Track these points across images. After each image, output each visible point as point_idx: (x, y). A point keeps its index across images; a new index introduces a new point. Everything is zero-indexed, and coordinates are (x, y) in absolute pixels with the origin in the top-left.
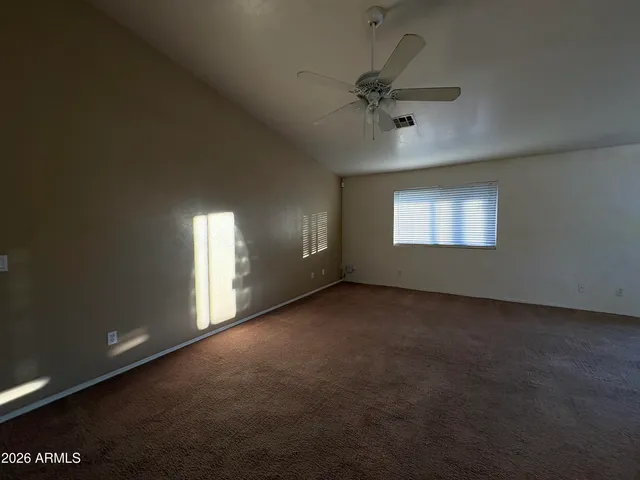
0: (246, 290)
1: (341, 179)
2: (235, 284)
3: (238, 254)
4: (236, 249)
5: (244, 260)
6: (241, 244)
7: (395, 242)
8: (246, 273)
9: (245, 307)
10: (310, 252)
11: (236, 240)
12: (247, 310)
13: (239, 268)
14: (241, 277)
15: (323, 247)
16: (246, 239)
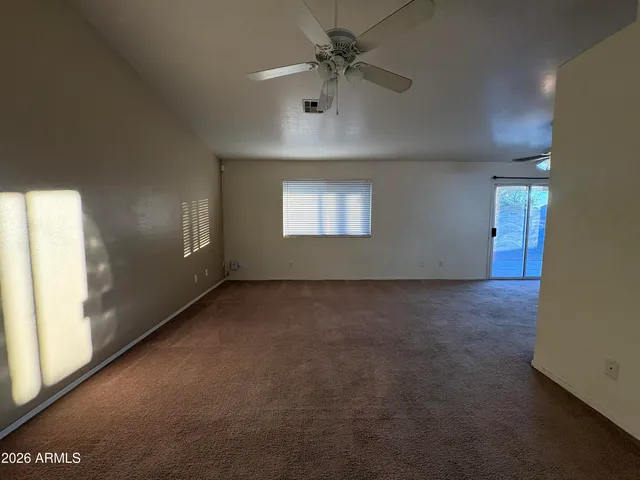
0: (108, 315)
1: (221, 161)
2: (89, 309)
3: (91, 258)
4: (88, 250)
5: (102, 267)
6: (95, 243)
7: (284, 234)
8: (106, 289)
9: (108, 340)
10: (192, 249)
11: (87, 236)
12: (110, 344)
13: (93, 281)
14: (98, 295)
15: (205, 243)
16: (103, 236)
